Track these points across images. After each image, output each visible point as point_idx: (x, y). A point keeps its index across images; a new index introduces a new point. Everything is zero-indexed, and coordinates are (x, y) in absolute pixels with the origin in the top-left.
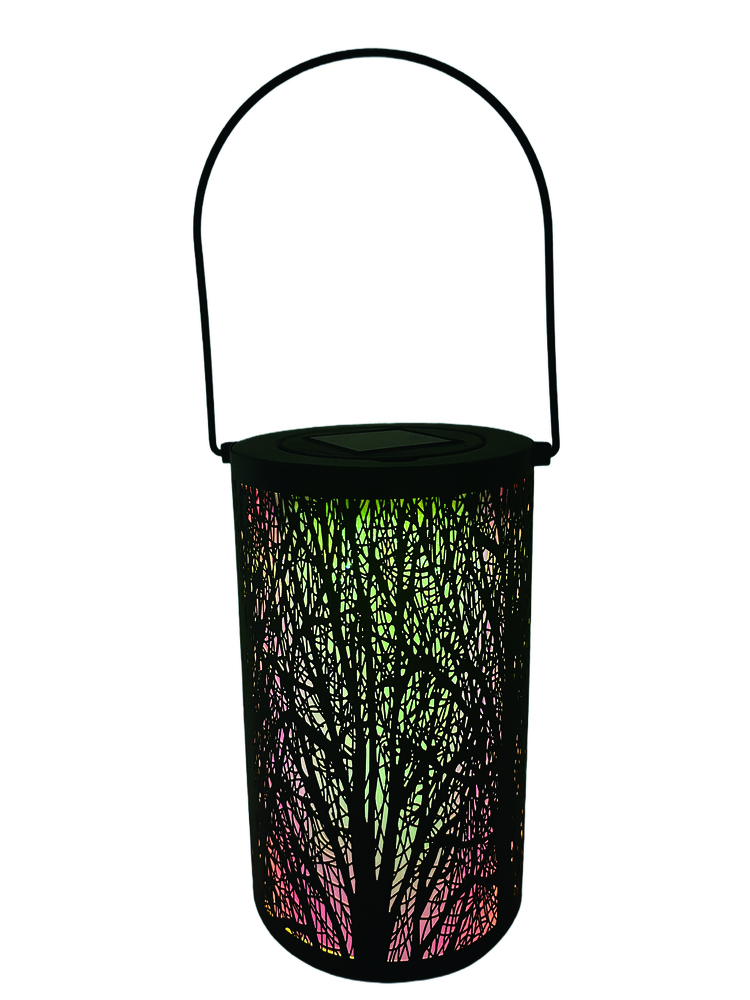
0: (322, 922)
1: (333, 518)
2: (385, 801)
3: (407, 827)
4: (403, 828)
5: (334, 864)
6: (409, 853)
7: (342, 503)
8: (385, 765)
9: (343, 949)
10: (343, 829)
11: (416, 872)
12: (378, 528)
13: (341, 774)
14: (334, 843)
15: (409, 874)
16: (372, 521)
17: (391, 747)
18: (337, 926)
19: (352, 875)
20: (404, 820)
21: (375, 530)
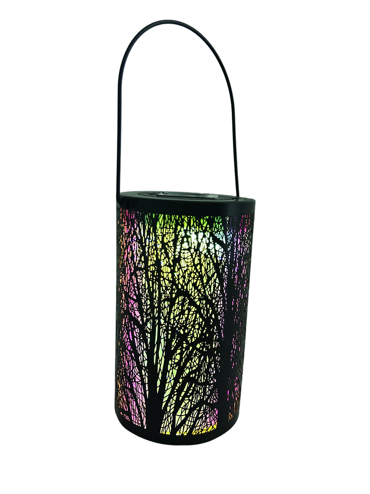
0: (134, 409)
1: (147, 222)
2: (163, 355)
3: (172, 369)
4: (170, 369)
5: (140, 383)
6: (172, 382)
7: (152, 215)
8: (164, 338)
9: (142, 423)
10: (144, 366)
11: (175, 392)
12: (166, 228)
13: (145, 341)
14: (140, 372)
15: (172, 392)
16: (164, 224)
17: (167, 330)
18: (140, 413)
19: (147, 389)
20: (171, 366)
21: (165, 229)
